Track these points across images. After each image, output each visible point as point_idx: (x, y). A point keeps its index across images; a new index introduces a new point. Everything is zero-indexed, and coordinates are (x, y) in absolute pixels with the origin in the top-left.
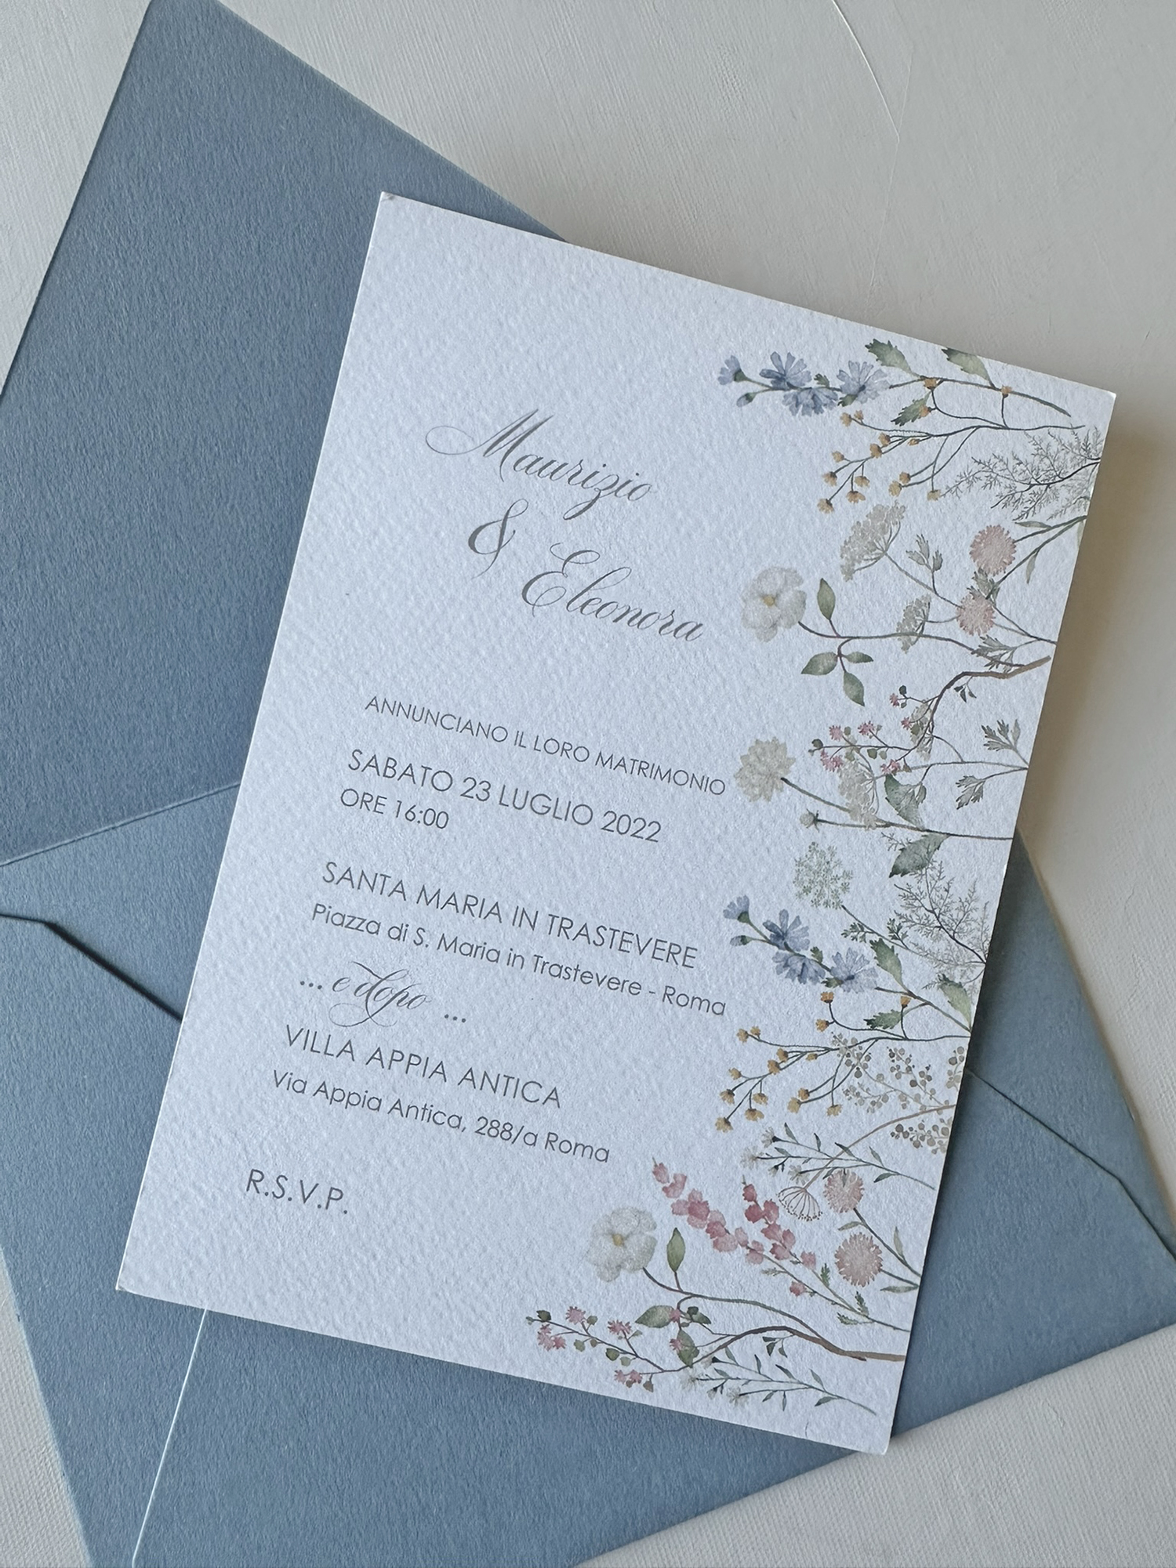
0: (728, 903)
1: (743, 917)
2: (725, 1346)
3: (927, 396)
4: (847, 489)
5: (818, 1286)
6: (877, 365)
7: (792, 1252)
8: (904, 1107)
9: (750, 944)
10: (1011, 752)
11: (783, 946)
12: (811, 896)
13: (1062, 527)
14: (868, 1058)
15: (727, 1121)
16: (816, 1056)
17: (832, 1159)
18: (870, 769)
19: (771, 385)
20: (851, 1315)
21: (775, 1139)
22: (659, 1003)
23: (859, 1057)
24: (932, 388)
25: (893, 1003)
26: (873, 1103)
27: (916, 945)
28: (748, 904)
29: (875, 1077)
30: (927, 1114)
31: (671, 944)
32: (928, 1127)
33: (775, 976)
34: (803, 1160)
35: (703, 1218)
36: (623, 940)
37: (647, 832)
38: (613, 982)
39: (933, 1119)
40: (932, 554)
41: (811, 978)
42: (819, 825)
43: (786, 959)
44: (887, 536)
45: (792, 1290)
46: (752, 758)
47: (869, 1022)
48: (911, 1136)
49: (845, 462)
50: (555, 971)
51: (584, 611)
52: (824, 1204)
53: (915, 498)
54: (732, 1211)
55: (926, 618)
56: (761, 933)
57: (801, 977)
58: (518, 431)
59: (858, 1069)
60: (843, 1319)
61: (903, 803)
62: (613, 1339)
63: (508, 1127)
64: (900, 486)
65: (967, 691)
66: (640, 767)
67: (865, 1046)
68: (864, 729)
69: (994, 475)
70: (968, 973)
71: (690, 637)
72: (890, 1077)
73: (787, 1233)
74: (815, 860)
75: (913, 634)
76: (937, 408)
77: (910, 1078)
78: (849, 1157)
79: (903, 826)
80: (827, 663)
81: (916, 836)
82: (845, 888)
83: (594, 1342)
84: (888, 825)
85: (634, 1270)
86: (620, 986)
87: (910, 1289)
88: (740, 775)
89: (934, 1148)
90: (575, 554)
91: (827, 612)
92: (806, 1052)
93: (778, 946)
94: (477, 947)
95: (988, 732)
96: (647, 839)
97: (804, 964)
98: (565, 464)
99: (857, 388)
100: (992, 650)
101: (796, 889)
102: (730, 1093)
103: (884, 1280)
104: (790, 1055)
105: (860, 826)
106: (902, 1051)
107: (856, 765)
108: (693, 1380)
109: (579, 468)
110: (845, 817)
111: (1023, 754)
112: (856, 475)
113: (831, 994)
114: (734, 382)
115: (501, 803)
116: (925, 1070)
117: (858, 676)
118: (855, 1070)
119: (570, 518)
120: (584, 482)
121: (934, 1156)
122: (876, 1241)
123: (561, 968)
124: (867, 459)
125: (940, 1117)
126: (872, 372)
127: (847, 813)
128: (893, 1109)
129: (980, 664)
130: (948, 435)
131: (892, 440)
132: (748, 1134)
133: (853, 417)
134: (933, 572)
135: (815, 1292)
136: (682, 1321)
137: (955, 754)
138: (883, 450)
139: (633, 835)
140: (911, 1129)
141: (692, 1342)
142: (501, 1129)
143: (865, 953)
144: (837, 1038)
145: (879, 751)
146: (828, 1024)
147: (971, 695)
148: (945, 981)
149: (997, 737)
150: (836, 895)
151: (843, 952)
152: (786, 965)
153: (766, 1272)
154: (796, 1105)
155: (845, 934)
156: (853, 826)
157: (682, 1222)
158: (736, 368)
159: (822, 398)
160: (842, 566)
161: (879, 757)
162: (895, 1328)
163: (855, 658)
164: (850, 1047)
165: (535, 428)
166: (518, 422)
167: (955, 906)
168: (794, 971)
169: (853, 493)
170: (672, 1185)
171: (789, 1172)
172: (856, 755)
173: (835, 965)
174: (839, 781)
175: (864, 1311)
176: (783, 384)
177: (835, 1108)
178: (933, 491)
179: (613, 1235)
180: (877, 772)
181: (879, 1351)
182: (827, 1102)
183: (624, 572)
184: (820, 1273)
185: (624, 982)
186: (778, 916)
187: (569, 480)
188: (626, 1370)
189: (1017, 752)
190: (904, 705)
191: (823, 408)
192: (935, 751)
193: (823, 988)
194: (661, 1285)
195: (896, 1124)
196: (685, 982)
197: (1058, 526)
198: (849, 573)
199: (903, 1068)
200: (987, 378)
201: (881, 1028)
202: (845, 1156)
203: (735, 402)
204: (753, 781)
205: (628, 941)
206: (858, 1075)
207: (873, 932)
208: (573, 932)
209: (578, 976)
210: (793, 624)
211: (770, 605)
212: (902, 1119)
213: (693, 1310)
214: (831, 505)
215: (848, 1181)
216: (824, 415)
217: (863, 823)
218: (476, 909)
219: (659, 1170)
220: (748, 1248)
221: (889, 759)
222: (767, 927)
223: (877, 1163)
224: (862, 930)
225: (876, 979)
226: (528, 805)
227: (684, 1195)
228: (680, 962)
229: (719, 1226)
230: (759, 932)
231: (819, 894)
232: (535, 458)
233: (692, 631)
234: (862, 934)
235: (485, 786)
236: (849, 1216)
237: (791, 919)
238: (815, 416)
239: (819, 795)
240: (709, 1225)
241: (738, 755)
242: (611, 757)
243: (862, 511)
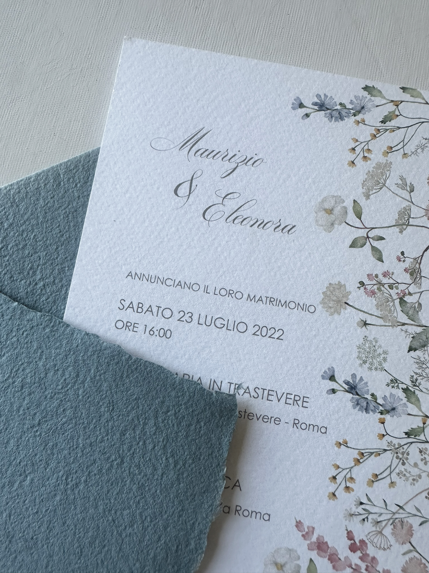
0: (323, 371)
1: (332, 378)
3: (395, 109)
4: (362, 155)
6: (369, 97)
7: (377, 569)
9: (337, 393)
11: (355, 393)
12: (367, 365)
14: (408, 454)
15: (334, 494)
16: (379, 454)
17: (394, 513)
18: (391, 295)
19: (318, 109)
21: (362, 503)
22: (291, 429)
23: (403, 453)
25: (417, 423)
26: (414, 480)
27: (426, 389)
28: (334, 371)
29: (413, 465)
31: (295, 395)
33: (352, 411)
34: (378, 515)
35: (326, 552)
36: (268, 394)
37: (276, 335)
38: (265, 419)
40: (408, 184)
41: (372, 410)
42: (368, 327)
43: (357, 400)
44: (384, 177)
46: (328, 293)
47: (406, 433)
49: (358, 143)
51: (235, 222)
52: (392, 540)
53: (396, 158)
54: (341, 546)
55: (410, 216)
56: (343, 387)
57: (367, 410)
58: (196, 138)
59: (403, 460)
61: (410, 312)
64: (388, 152)
66: (270, 301)
67: (405, 447)
68: (385, 274)
71: (290, 232)
72: (421, 465)
73: (374, 558)
74: (367, 345)
75: (404, 224)
76: (401, 115)
78: (403, 512)
79: (412, 325)
80: (362, 242)
81: (419, 330)
82: (385, 360)
84: (404, 324)
86: (269, 420)
88: (323, 302)
90: (227, 195)
91: (359, 215)
92: (374, 453)
93: (352, 394)
96: (278, 339)
97: (367, 403)
98: (220, 152)
99: (360, 108)
101: (359, 362)
102: (334, 478)
104: (365, 454)
105: (389, 326)
106: (426, 449)
107: (383, 294)
109: (226, 153)
110: (380, 322)
112: (365, 148)
113: (384, 419)
114: (299, 109)
115: (199, 324)
117: (378, 247)
118: (401, 461)
119: (224, 177)
120: (230, 160)
122: (424, 561)
124: (369, 141)
126: (367, 100)
127: (381, 319)
128: (425, 483)
130: (408, 127)
131: (381, 131)
132: (346, 501)
133: (360, 121)
134: (410, 193)
138: (377, 136)
139: (270, 337)
143: (400, 395)
144: (390, 444)
145: (394, 286)
146: (384, 435)
150: (380, 363)
151: (388, 395)
152: (358, 404)
154: (371, 483)
155: (388, 385)
156: (386, 326)
157: (314, 555)
158: (299, 102)
159: (344, 114)
160: (363, 193)
161: (394, 289)
163: (376, 238)
164: (398, 448)
165: (204, 136)
166: (195, 133)
168: (362, 407)
169: (365, 157)
170: (307, 533)
171: (371, 523)
172: (383, 288)
173: (384, 403)
174: (375, 302)
176: (324, 108)
177: (392, 484)
178: (405, 154)
179: (276, 564)
180: (395, 297)
182: (388, 481)
183: (254, 202)
185: (271, 417)
186: (351, 377)
187: (222, 159)
190: (404, 261)
191: (345, 118)
192: (423, 284)
193: (379, 416)
196: (303, 415)
198: (367, 196)
200: (424, 99)
201: (413, 437)
202: (401, 511)
203: (301, 118)
204: (330, 305)
205: (271, 395)
206: (404, 464)
207: (403, 383)
208: (240, 392)
209: (246, 417)
210: (343, 222)
211: (329, 214)
214: (354, 163)
215: (404, 526)
216: (346, 121)
217: (390, 324)
219: (299, 525)
220: (352, 568)
221: (400, 289)
222: (345, 383)
223: (419, 514)
224: (397, 383)
225: (407, 409)
226: (213, 324)
227: (314, 539)
228: (301, 405)
229: (335, 556)
230: (341, 386)
231: (371, 364)
232: (205, 150)
233: (291, 229)
234: (396, 384)
235: (190, 315)
236: (407, 547)
237: (358, 378)
238: (341, 122)
239: (366, 311)
240: (329, 556)
241: (321, 292)
242: (255, 296)
243: (370, 165)
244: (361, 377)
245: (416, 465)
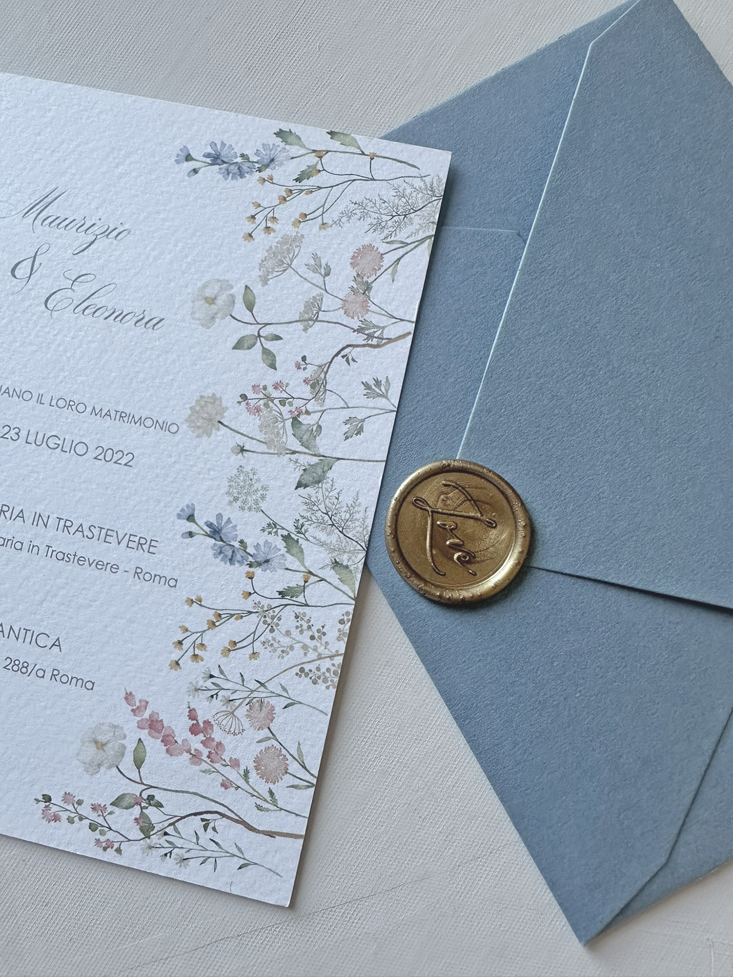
0: (180, 508)
1: (191, 518)
2: (173, 824)
3: (318, 162)
4: (263, 225)
5: (241, 782)
6: (282, 145)
7: (223, 757)
8: (305, 654)
9: (194, 538)
10: (384, 400)
11: (219, 539)
12: (239, 503)
13: (416, 243)
14: (280, 619)
15: (177, 663)
16: (241, 617)
17: (252, 691)
18: (281, 414)
19: (211, 162)
20: (265, 805)
21: (211, 676)
22: (132, 579)
23: (273, 618)
24: (321, 157)
25: (296, 580)
26: (283, 651)
27: (315, 538)
28: (194, 510)
29: (284, 633)
30: (321, 661)
31: (140, 537)
32: (323, 670)
33: (213, 560)
34: (231, 691)
35: (159, 732)
36: (107, 535)
37: (123, 461)
38: (99, 565)
39: (326, 664)
40: (323, 265)
41: (238, 561)
42: (245, 453)
43: (221, 548)
44: (291, 255)
45: (222, 785)
46: (198, 408)
47: (280, 593)
48: (310, 676)
49: (261, 209)
50: (60, 556)
51: (85, 313)
52: (246, 724)
53: (310, 229)
54: (180, 727)
55: (320, 309)
56: (203, 530)
57: (232, 561)
58: (46, 201)
59: (272, 626)
60: (259, 808)
61: (305, 437)
62: (93, 816)
63: (25, 665)
64: (300, 222)
65: (350, 358)
66: (121, 416)
67: (277, 610)
68: (276, 386)
69: (366, 211)
70: (353, 558)
71: (155, 328)
72: (295, 633)
73: (219, 744)
74: (242, 478)
75: (311, 319)
76: (324, 170)
77: (310, 633)
78: (264, 690)
79: (305, 453)
80: (250, 342)
81: (315, 460)
82: (263, 497)
83: (81, 818)
84: (294, 452)
85: (110, 767)
86: (104, 567)
87: (309, 787)
88: (189, 420)
89: (328, 684)
90: (79, 277)
91: (250, 307)
92: (234, 614)
93: (215, 539)
94: (8, 540)
95: (367, 386)
96: (125, 465)
97: (233, 552)
98: (74, 220)
99: (269, 161)
100: (368, 329)
101: (229, 499)
102: (180, 643)
103: (288, 780)
104: (223, 616)
105: (274, 454)
106: (304, 614)
107: (271, 411)
108: (150, 847)
109: (83, 222)
110: (263, 448)
111: (393, 401)
112: (269, 216)
113: (253, 573)
114: (186, 162)
115: (27, 442)
116: (321, 628)
117: (271, 349)
118: (270, 627)
119: (77, 254)
120: (86, 230)
121: (327, 691)
122: (284, 752)
123: (64, 554)
124: (276, 205)
125: (332, 662)
126: (279, 149)
127: (264, 444)
128: (296, 656)
129: (360, 339)
130: (332, 187)
131: (293, 192)
132: (192, 672)
133: (266, 179)
134: (324, 277)
135: (239, 787)
136: (143, 805)
137: (342, 402)
138: (287, 199)
139: (115, 462)
140: (310, 671)
141: (150, 820)
142: (20, 666)
143: (278, 544)
144: (257, 604)
145: (287, 401)
146: (250, 594)
147: (354, 360)
148: (336, 564)
149: (373, 389)
150: (256, 502)
151: (261, 543)
152: (221, 552)
153: (204, 772)
154: (226, 652)
155: (263, 530)
156: (269, 453)
157: (144, 734)
158: (187, 153)
159: (245, 168)
160: (260, 276)
161: (287, 405)
162: (297, 815)
163: (270, 337)
164: (266, 611)
165: (56, 199)
166: (45, 196)
167: (343, 509)
168: (227, 556)
169: (267, 228)
170: (138, 708)
171: (222, 700)
172: (271, 404)
173: (255, 552)
174: (258, 422)
175: (274, 802)
176: (219, 161)
177: (254, 655)
178: (323, 224)
179: (96, 742)
180: (287, 415)
181: (285, 831)
182: (249, 650)
183: (113, 286)
184: (242, 773)
185: (107, 564)
186: (215, 518)
187: (77, 230)
188: (103, 839)
189: (388, 399)
190: (305, 369)
191: (246, 174)
192: (327, 401)
193: (247, 569)
194: (129, 779)
195: (299, 667)
196: (147, 562)
197: (414, 242)
198: (265, 281)
199: (305, 626)
200: (359, 147)
201: (289, 597)
202: (262, 689)
203: (186, 174)
204: (198, 424)
205: (110, 536)
206: (272, 631)
207: (283, 529)
208: (72, 530)
209: (76, 560)
210: (227, 316)
211: (210, 304)
212: (303, 663)
213: (151, 798)
214: (252, 237)
215: (264, 708)
216: (247, 178)
217: (276, 452)
218: (8, 514)
219: (129, 697)
220: (191, 754)
221: (294, 406)
222: (207, 526)
223: (285, 695)
224: (276, 527)
225: (286, 562)
226: (45, 443)
227: (146, 715)
228: (146, 551)
229: (170, 738)
230: (202, 528)
231: (244, 502)
232: (55, 217)
233: (158, 323)
234: (275, 530)
235: (17, 430)
236: (265, 733)
237: (225, 519)
238: (240, 180)
239: (245, 433)
240: (163, 737)
241: (188, 406)
242: (101, 410)
243: (272, 240)
244: (229, 518)
245: (288, 633)
